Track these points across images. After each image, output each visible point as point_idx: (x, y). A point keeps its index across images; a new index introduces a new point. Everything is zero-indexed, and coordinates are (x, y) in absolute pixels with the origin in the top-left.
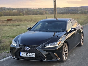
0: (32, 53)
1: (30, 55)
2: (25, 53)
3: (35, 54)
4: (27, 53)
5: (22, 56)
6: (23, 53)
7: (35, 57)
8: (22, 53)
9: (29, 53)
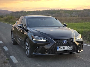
0: (70, 46)
1: (68, 48)
2: (63, 47)
3: (72, 46)
4: (65, 47)
5: (59, 50)
6: (60, 47)
7: (72, 49)
9: (66, 47)
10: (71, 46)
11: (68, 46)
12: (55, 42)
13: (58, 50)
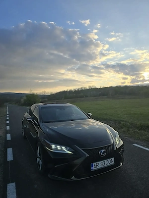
2: (100, 163)
4: (103, 161)
5: (95, 169)
6: (96, 163)
7: (114, 163)
9: (105, 161)
10: (112, 159)
11: (108, 160)
12: (87, 155)
13: (92, 171)
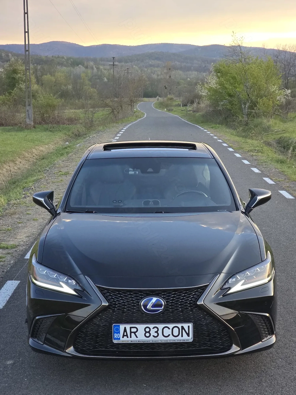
3: (191, 325)
7: (190, 339)
8: (122, 327)
12: (105, 303)
